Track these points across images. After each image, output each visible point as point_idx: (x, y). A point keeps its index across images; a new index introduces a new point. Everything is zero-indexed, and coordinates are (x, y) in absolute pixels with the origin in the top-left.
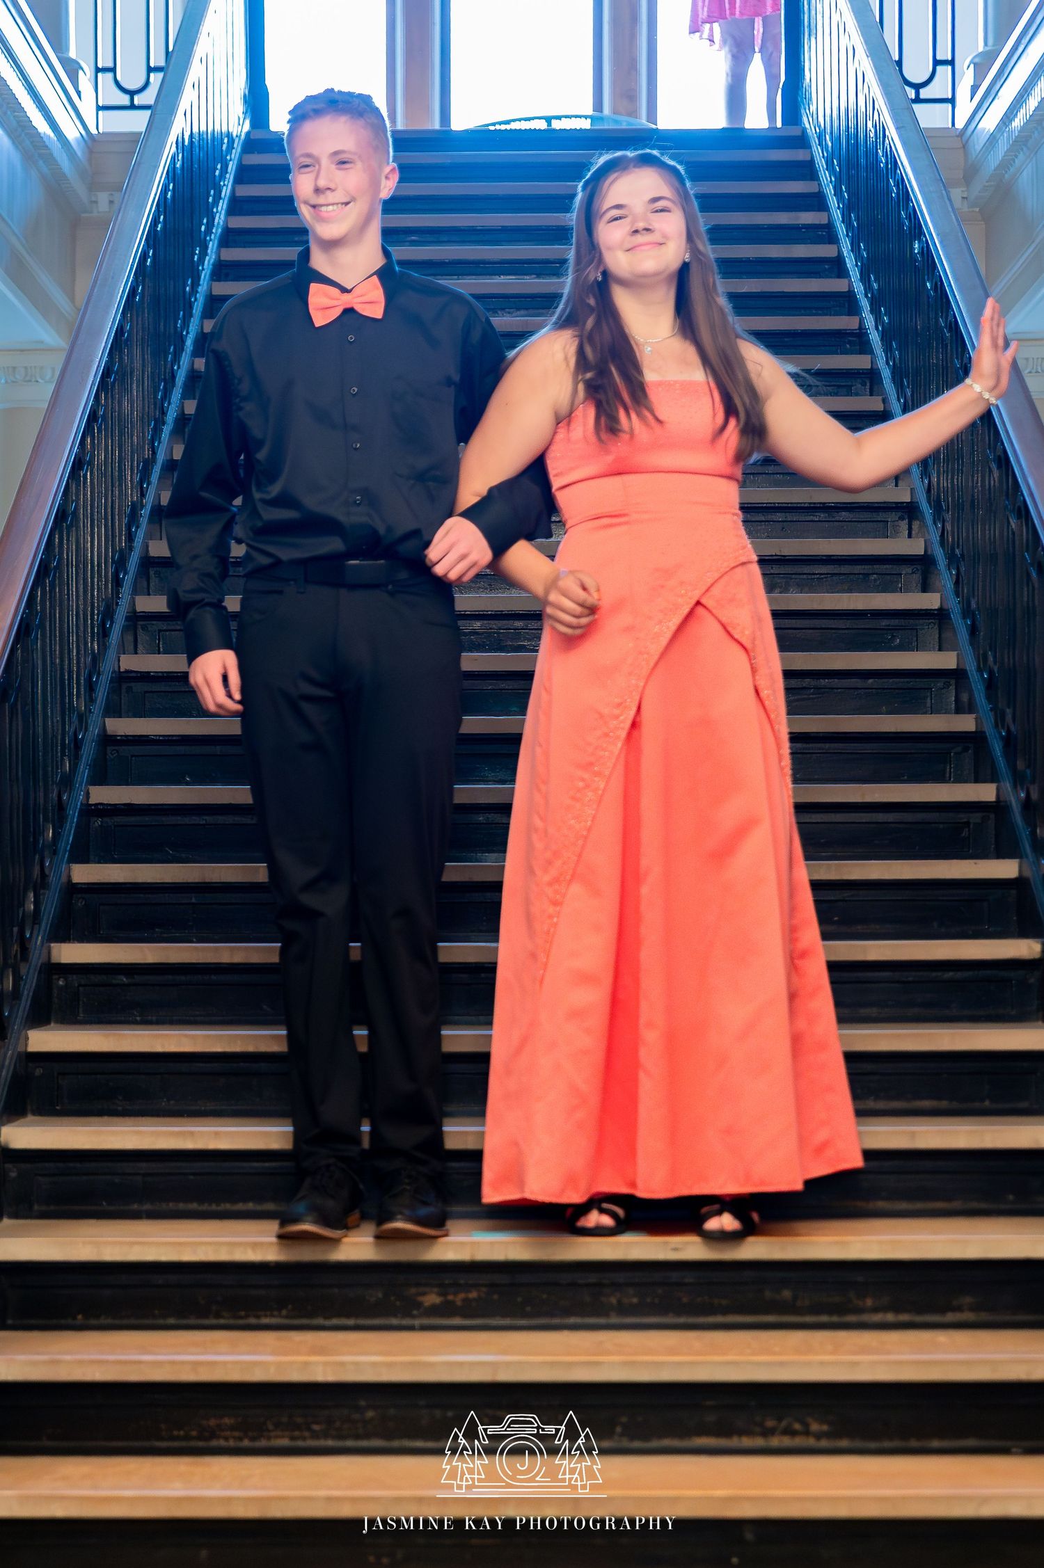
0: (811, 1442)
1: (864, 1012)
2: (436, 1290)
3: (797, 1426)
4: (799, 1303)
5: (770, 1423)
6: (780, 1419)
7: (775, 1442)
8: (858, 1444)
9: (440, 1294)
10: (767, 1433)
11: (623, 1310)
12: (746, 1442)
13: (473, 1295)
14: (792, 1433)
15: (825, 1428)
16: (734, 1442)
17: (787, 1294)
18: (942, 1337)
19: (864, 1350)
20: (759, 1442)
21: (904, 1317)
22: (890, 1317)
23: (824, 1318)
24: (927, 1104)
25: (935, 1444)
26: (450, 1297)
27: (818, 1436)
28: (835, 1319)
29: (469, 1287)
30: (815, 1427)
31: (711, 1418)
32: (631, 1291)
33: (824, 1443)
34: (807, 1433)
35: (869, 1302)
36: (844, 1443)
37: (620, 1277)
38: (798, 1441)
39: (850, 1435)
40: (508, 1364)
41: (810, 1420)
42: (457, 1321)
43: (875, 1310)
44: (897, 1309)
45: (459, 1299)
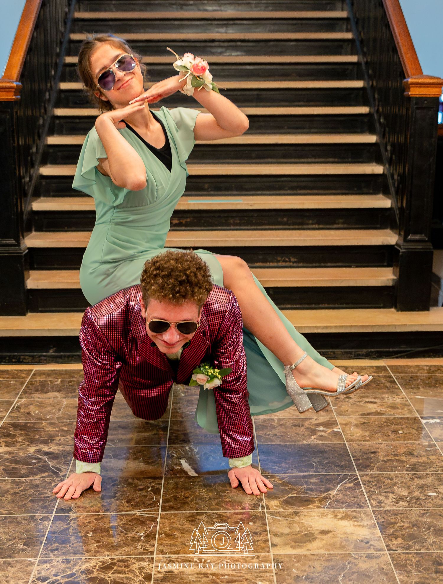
0: (291, 264)
1: (313, 130)
2: (176, 219)
3: (287, 259)
4: (289, 222)
5: (279, 259)
6: (282, 258)
7: (280, 264)
8: (305, 265)
9: (178, 220)
10: (278, 262)
11: (235, 224)
12: (272, 264)
13: (189, 220)
14: (285, 261)
15: (296, 260)
16: (268, 264)
17: (285, 219)
18: (332, 232)
19: (308, 236)
20: (276, 264)
21: (321, 226)
22: (317, 226)
23: (296, 227)
24: (331, 160)
25: (329, 264)
26: (181, 221)
27: (293, 262)
28: (300, 227)
29: (187, 218)
30: (292, 260)
31: (260, 257)
32: (237, 218)
33: (295, 265)
34: (290, 261)
35: (310, 222)
36: (301, 264)
37: (234, 214)
38: (287, 264)
39: (303, 262)
40: (199, 241)
41: (291, 258)
42: (183, 228)
43: (312, 224)
44: (319, 224)
45: (184, 221)
